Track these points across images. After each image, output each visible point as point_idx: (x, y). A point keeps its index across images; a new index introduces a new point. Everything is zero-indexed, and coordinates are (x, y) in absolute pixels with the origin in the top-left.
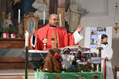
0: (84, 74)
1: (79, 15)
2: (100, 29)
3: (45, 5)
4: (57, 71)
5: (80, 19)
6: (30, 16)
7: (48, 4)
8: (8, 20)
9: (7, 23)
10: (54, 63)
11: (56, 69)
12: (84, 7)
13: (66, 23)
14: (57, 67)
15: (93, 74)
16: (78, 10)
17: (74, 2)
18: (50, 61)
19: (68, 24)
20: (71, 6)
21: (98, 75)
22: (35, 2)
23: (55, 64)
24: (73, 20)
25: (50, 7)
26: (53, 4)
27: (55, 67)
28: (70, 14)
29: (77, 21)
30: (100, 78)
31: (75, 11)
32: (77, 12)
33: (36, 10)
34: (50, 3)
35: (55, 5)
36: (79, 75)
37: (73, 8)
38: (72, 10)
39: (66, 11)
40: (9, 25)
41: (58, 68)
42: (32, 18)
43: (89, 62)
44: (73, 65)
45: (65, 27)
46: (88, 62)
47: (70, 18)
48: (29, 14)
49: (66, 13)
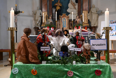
0: (77, 66)
1: (97, 15)
2: (112, 22)
3: (75, 10)
4: (33, 61)
5: (98, 17)
6: (63, 16)
7: (77, 9)
8: (50, 20)
9: (49, 21)
10: (28, 49)
11: (32, 58)
12: (100, 9)
13: (89, 20)
14: (32, 55)
15: (93, 67)
16: (97, 12)
17: (94, 6)
18: (22, 46)
19: (90, 20)
20: (92, 9)
21: (101, 70)
22: (69, 8)
23: (30, 50)
24: (93, 18)
25: (78, 11)
26: (80, 9)
27: (30, 55)
28: (91, 15)
29: (96, 19)
30: (105, 74)
31: (94, 12)
32: (96, 12)
33: (69, 13)
34: (78, 8)
35: (81, 9)
36: (68, 68)
37: (93, 10)
38: (92, 11)
39: (89, 13)
40: (50, 22)
41: (35, 57)
42: (64, 17)
43: (86, 48)
44: (62, 52)
45: (88, 23)
46: (84, 47)
47: (91, 17)
48: (63, 15)
49: (88, 14)
